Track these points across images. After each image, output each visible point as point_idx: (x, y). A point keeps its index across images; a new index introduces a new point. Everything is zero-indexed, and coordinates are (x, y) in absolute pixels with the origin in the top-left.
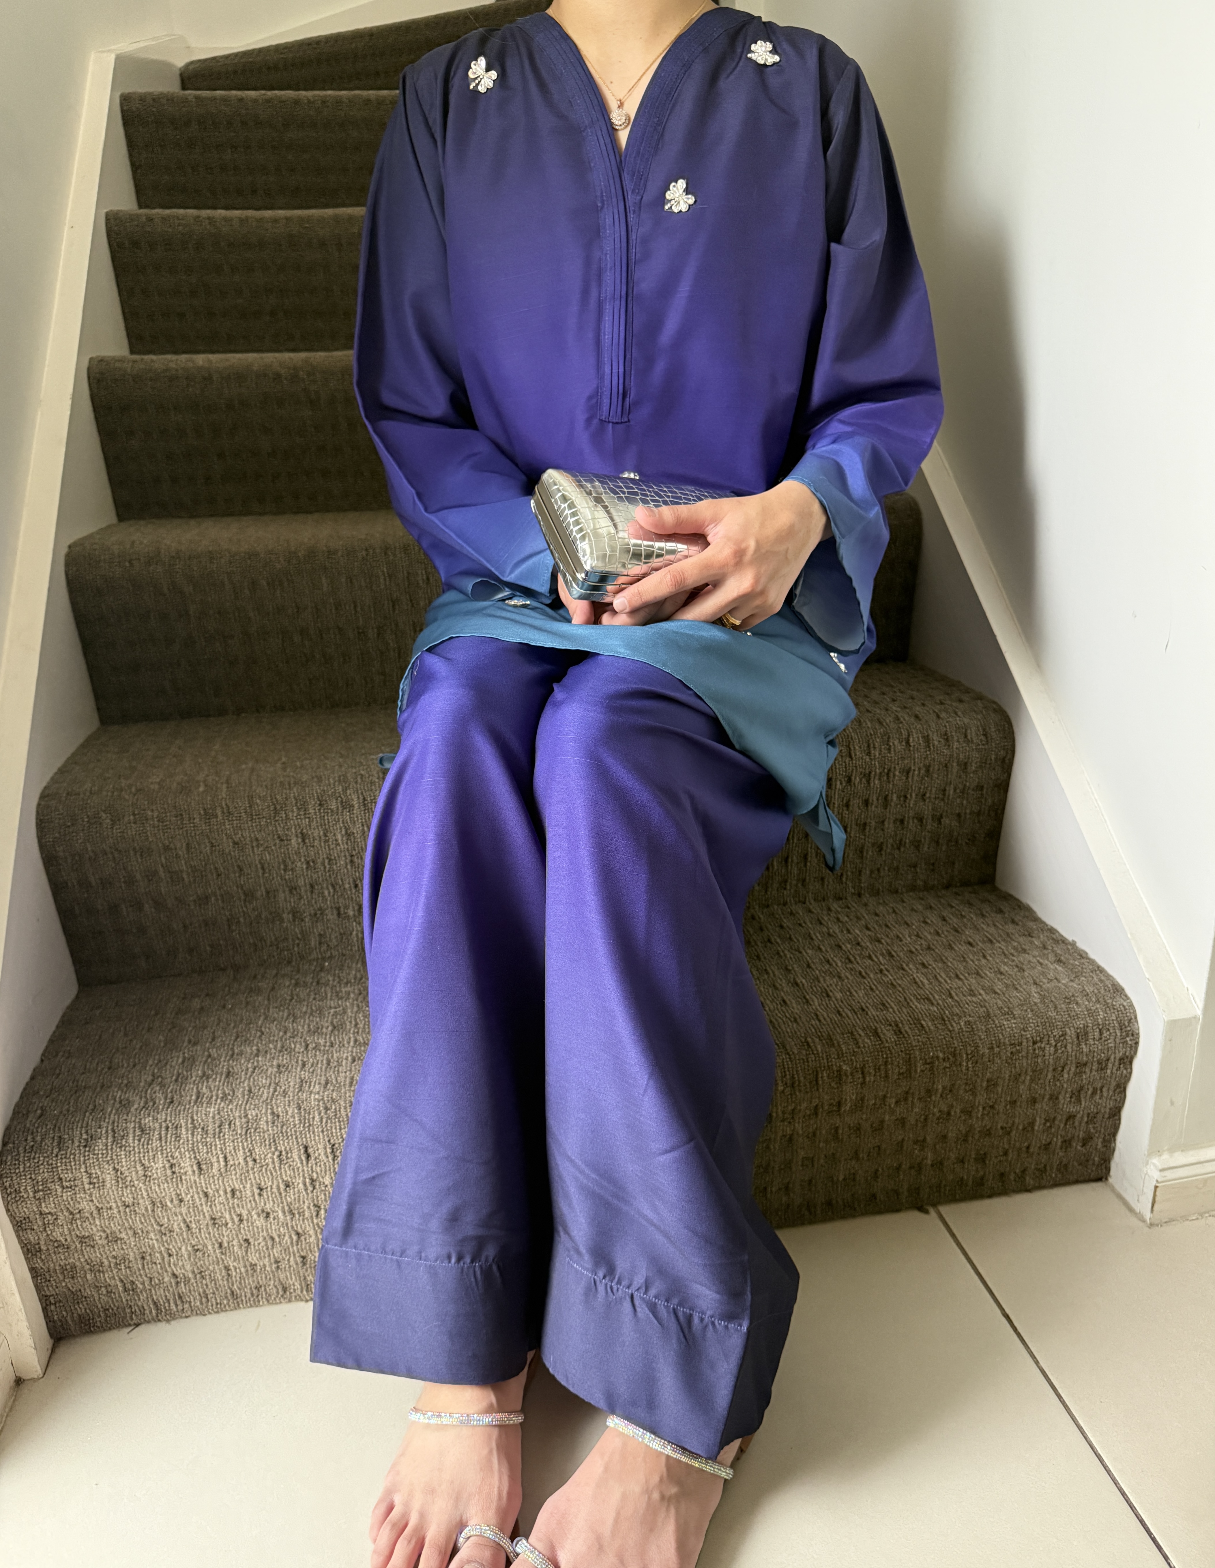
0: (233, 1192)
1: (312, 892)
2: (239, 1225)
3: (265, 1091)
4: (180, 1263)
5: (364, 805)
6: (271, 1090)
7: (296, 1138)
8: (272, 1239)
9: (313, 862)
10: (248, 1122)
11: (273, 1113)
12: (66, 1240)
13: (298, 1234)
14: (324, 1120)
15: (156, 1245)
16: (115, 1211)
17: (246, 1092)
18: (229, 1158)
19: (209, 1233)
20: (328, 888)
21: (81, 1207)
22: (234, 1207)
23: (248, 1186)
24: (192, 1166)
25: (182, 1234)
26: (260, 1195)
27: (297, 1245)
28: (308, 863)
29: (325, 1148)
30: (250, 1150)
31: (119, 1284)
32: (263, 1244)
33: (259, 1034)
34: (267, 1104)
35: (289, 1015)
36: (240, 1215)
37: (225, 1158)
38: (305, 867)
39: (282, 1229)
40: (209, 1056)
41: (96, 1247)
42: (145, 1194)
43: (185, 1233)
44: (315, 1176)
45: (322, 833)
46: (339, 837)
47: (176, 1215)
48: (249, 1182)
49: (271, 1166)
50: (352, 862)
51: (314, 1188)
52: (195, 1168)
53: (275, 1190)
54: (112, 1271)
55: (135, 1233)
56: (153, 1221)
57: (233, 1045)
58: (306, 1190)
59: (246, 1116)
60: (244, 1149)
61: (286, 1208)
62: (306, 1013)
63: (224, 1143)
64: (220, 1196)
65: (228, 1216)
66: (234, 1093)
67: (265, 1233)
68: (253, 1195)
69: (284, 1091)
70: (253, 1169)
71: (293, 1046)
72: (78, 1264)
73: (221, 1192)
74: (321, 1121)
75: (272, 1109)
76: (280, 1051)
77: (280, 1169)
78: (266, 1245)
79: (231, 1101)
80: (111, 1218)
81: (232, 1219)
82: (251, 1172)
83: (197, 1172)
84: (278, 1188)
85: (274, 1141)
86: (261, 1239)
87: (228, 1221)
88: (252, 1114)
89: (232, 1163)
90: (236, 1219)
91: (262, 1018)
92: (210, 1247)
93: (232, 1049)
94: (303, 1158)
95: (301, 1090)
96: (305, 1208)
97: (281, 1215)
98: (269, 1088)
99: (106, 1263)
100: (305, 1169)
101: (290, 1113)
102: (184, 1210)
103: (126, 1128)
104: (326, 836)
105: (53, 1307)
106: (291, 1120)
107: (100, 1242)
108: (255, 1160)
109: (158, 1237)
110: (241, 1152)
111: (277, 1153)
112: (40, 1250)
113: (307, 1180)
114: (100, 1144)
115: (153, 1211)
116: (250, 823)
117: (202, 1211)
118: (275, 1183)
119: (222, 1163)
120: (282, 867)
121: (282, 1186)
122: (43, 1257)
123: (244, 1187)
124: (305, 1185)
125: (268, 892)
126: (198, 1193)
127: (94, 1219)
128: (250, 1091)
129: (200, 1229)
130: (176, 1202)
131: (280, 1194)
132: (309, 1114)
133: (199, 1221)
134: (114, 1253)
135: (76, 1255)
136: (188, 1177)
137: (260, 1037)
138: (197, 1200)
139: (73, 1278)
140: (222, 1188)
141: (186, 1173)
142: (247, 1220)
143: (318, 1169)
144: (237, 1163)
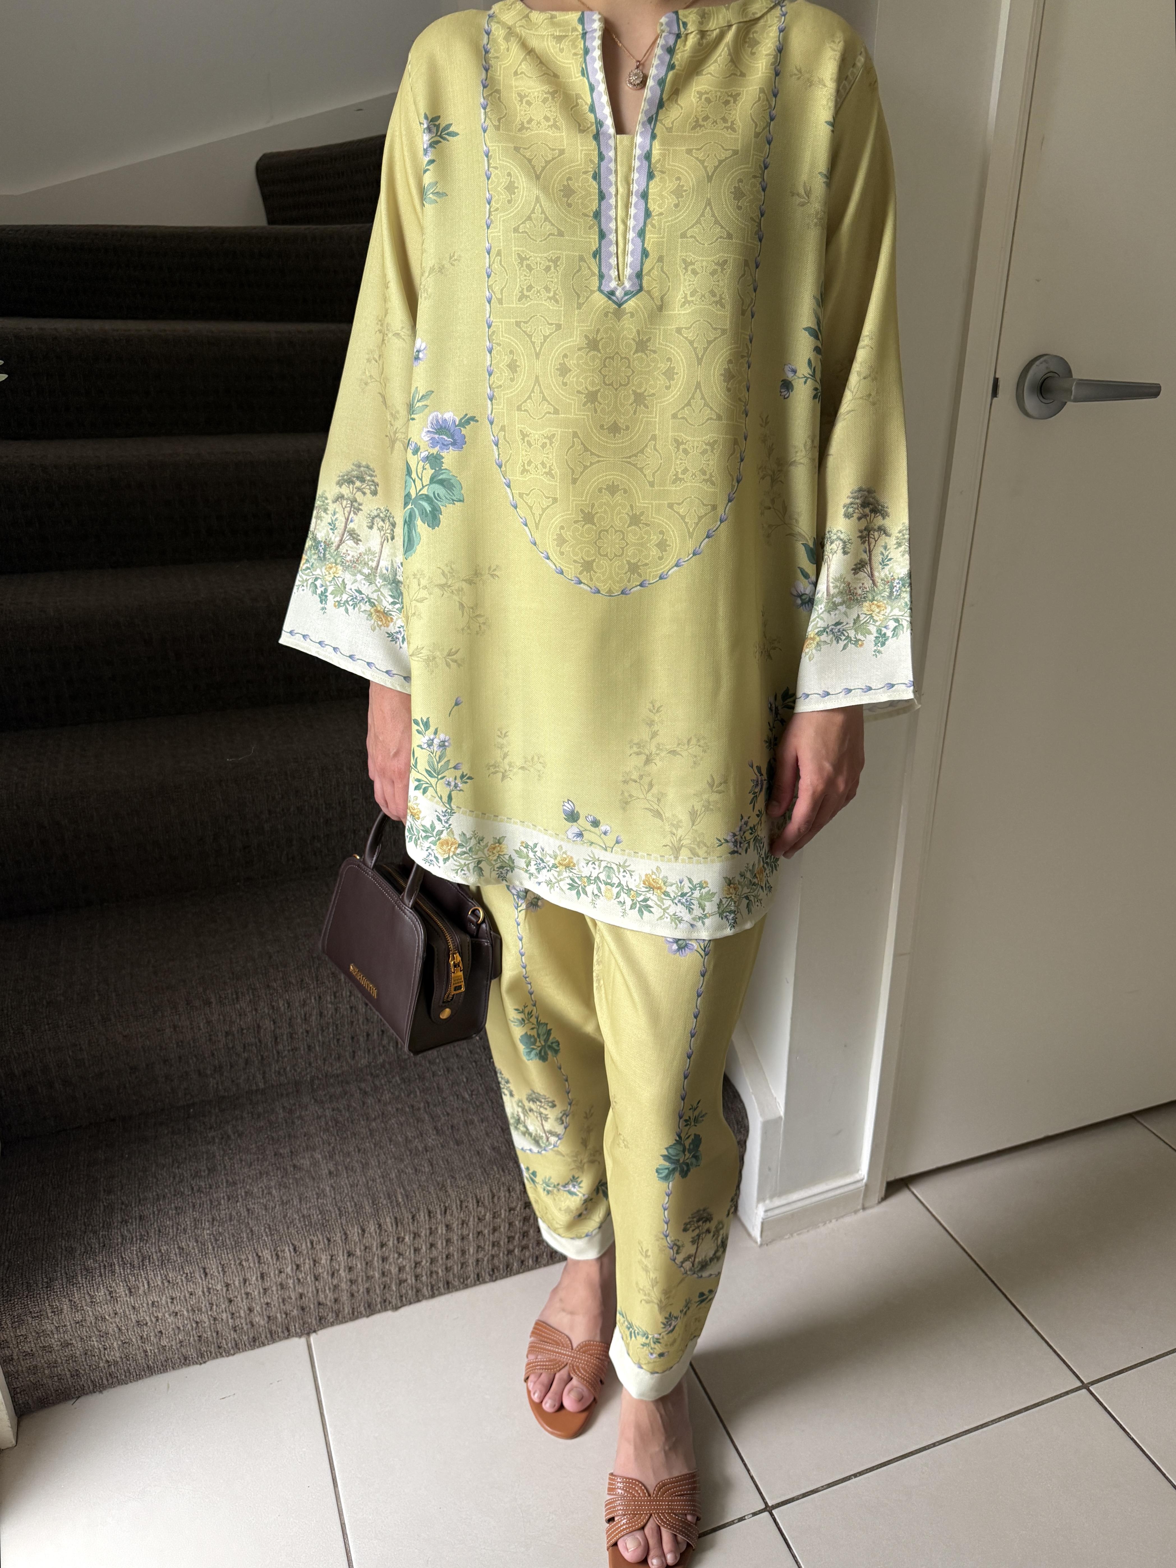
0: (153, 1303)
1: (180, 1062)
2: (156, 1324)
3: (171, 1230)
4: (112, 1353)
5: (220, 1002)
6: (175, 1229)
7: (198, 1264)
8: (179, 1328)
9: (182, 1042)
10: (162, 1256)
11: (179, 1247)
12: (32, 1350)
13: (197, 1323)
14: (216, 1249)
15: (96, 1343)
16: (69, 1327)
17: (157, 1232)
18: (151, 1282)
19: (134, 1331)
20: (191, 1058)
21: (43, 1328)
22: (153, 1313)
23: (164, 1298)
24: (125, 1291)
25: (115, 1335)
26: (172, 1303)
27: (196, 1329)
28: (177, 1043)
29: (218, 1268)
30: (165, 1276)
31: (67, 1373)
32: (172, 1332)
33: (155, 1180)
34: (174, 1241)
35: (173, 1162)
36: (157, 1317)
37: (148, 1283)
38: (175, 1046)
39: (186, 1322)
40: (122, 1203)
41: (53, 1352)
42: (91, 1313)
43: (117, 1334)
44: (210, 1286)
45: (188, 1023)
46: (202, 1025)
47: (112, 1324)
48: (164, 1296)
49: (180, 1283)
50: (210, 1040)
51: (210, 1293)
52: (127, 1292)
53: (182, 1298)
54: (63, 1366)
55: (81, 1339)
56: (95, 1329)
57: (138, 1192)
58: (204, 1295)
59: (160, 1251)
60: (161, 1275)
61: (190, 1308)
62: (185, 1158)
63: (147, 1273)
64: (143, 1307)
65: (148, 1319)
66: (148, 1234)
67: (174, 1326)
68: (167, 1303)
69: (184, 1229)
70: (167, 1287)
71: (182, 1189)
72: (39, 1364)
73: (145, 1305)
74: (214, 1250)
75: (178, 1244)
76: (175, 1195)
77: (187, 1285)
78: (175, 1333)
79: (147, 1240)
80: (65, 1332)
81: (151, 1321)
82: (166, 1290)
83: (128, 1295)
84: (185, 1296)
85: (182, 1267)
86: (170, 1330)
87: (148, 1321)
88: (164, 1248)
89: (152, 1285)
90: (154, 1320)
91: (154, 1165)
92: (134, 1340)
93: (138, 1195)
94: (203, 1276)
95: (195, 1228)
96: (203, 1306)
97: (185, 1313)
98: (173, 1228)
99: (60, 1361)
100: (204, 1283)
101: (191, 1246)
102: (117, 1320)
103: (75, 1270)
104: (191, 1024)
105: (19, 1395)
106: (192, 1251)
107: (56, 1348)
108: (169, 1282)
109: (98, 1339)
110: (159, 1278)
111: (185, 1275)
112: (12, 1359)
113: (205, 1289)
114: (57, 1285)
115: (96, 1323)
116: (135, 1023)
117: (131, 1318)
118: (183, 1294)
119: (146, 1286)
120: (158, 1048)
121: (187, 1295)
122: (14, 1364)
123: (161, 1299)
124: (203, 1292)
125: (147, 1065)
126: (128, 1307)
127: (53, 1334)
128: (159, 1231)
129: (127, 1330)
130: (112, 1315)
131: (186, 1300)
132: (205, 1246)
133: (127, 1325)
134: (66, 1354)
135: (38, 1359)
136: (122, 1299)
137: (156, 1182)
138: (128, 1312)
139: (35, 1374)
140: (146, 1302)
141: (120, 1297)
142: (162, 1319)
143: (213, 1282)
144: (156, 1284)
